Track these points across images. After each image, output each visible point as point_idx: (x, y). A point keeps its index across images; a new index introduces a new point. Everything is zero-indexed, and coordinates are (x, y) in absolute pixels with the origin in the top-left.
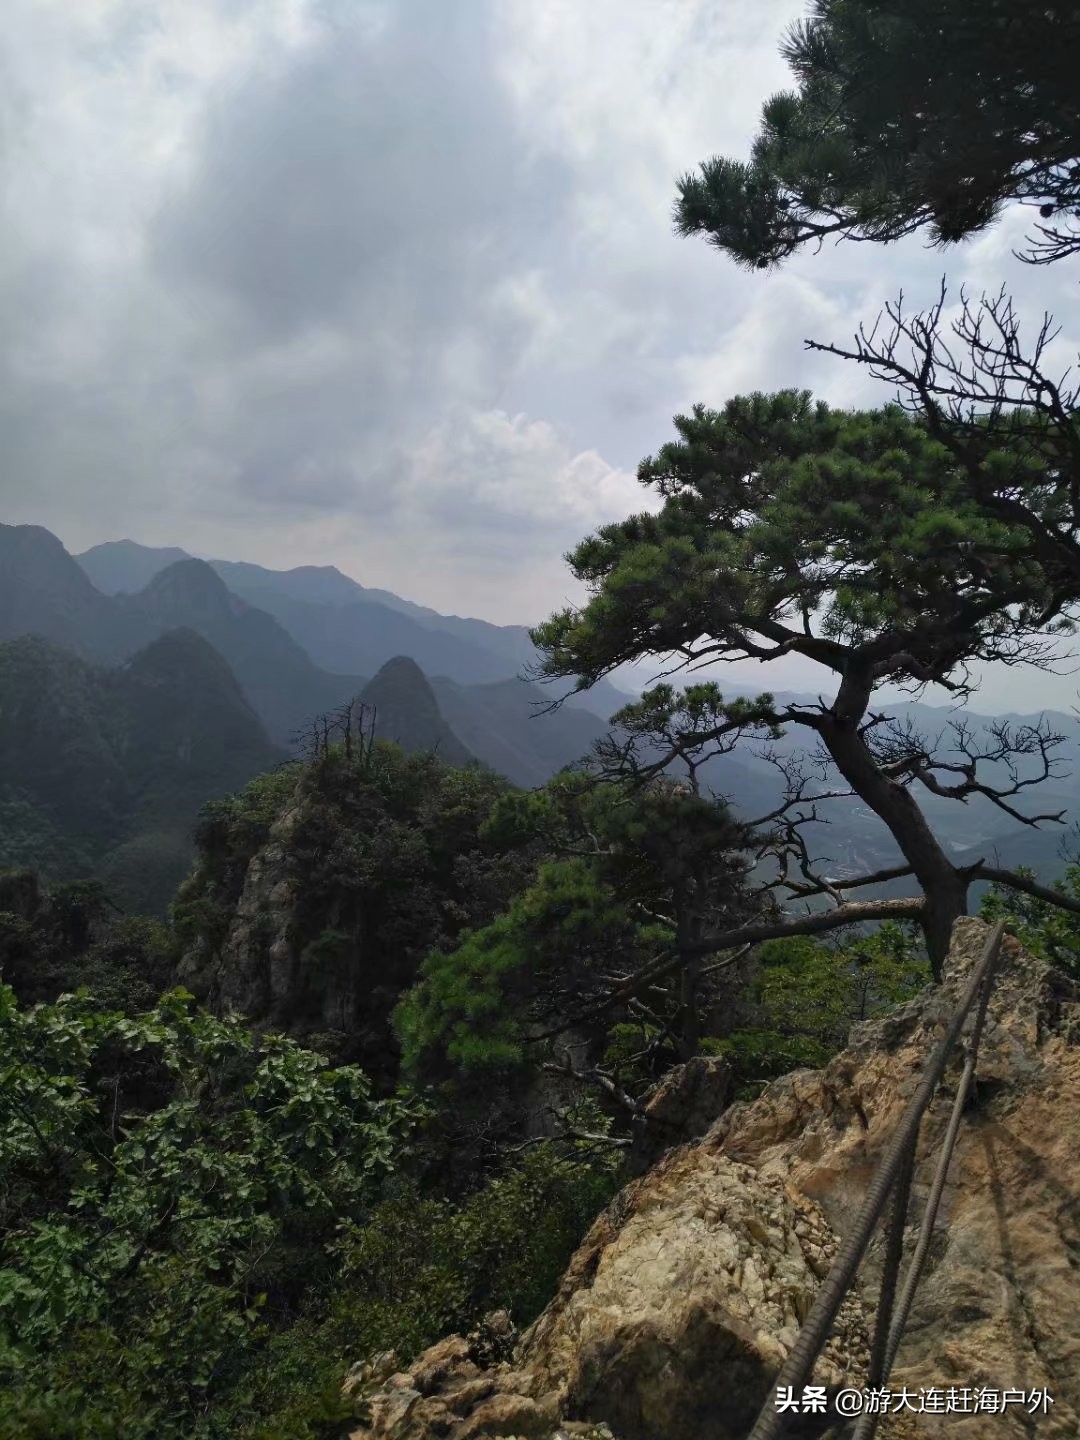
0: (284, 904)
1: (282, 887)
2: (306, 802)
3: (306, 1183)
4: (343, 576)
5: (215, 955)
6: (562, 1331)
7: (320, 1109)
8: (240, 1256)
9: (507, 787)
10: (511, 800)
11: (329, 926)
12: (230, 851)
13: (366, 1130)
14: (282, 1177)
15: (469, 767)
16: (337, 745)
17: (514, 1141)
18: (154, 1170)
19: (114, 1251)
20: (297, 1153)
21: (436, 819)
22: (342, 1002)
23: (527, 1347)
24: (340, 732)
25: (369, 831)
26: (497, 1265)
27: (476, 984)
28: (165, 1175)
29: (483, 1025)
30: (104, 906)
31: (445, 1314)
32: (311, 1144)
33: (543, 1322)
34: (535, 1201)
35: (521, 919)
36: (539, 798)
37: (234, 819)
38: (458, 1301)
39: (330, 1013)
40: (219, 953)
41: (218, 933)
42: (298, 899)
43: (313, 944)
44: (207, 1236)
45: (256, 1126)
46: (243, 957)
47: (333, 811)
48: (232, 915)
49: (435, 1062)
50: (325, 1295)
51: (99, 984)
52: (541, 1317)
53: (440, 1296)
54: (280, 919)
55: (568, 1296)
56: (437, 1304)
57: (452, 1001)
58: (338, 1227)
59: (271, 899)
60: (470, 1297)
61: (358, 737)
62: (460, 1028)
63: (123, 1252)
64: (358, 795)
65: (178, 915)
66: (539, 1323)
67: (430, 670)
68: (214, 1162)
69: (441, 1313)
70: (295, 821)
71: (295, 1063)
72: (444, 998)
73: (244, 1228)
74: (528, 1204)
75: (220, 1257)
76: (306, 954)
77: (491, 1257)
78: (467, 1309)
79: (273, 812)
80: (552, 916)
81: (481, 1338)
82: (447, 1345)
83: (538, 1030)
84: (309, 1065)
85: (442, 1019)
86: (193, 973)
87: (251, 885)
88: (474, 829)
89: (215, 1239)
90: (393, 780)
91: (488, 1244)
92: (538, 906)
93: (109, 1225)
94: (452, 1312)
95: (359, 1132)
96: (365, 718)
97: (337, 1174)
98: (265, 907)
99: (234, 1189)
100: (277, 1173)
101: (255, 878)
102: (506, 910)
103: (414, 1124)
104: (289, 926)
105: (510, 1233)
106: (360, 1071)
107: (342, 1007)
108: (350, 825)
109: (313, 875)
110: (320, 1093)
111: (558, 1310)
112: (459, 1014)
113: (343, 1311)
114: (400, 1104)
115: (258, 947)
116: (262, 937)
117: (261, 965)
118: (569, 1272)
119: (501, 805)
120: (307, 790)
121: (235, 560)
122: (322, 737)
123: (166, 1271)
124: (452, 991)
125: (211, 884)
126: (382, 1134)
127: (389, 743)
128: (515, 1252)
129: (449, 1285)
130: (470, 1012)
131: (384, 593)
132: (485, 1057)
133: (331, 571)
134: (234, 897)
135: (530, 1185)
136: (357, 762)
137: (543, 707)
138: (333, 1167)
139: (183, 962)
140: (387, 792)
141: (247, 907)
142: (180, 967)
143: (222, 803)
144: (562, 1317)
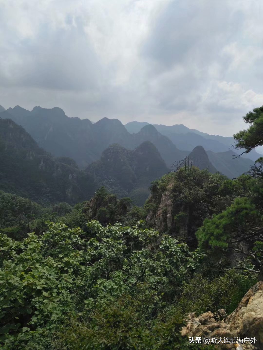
0: (170, 205)
1: (169, 201)
2: (175, 181)
3: (174, 270)
4: (185, 126)
5: (154, 216)
6: (238, 316)
7: (177, 253)
8: (159, 285)
9: (226, 179)
10: (227, 182)
11: (181, 211)
12: (158, 192)
13: (188, 259)
14: (168, 268)
15: (216, 174)
16: (183, 168)
17: (227, 268)
18: (140, 263)
19: (132, 280)
20: (171, 263)
21: (207, 187)
22: (184, 230)
23: (229, 319)
24: (184, 165)
25: (191, 189)
26: (221, 297)
27: (217, 227)
28: (143, 265)
29: (218, 237)
30: (130, 203)
31: (208, 306)
32: (175, 261)
33: (234, 314)
34: (231, 282)
35: (230, 212)
36: (235, 181)
37: (158, 185)
38: (211, 304)
39: (181, 232)
40: (155, 216)
41: (155, 211)
42: (173, 204)
43: (177, 215)
44: (152, 280)
45: (162, 256)
46: (161, 217)
47: (182, 184)
48: (158, 207)
49: (206, 246)
50: (179, 298)
51: (129, 221)
52: (233, 312)
53: (206, 302)
54: (169, 209)
55: (240, 308)
56: (205, 304)
57: (210, 231)
58: (182, 283)
59: (167, 204)
60: (214, 303)
61: (188, 166)
62: (212, 238)
63: (134, 281)
64: (188, 180)
65: (146, 206)
66: (233, 314)
67: (206, 149)
68: (153, 263)
69: (206, 306)
70: (173, 186)
71: (171, 241)
72: (209, 230)
73: (160, 279)
74: (229, 283)
75: (155, 285)
76: (175, 218)
77: (219, 295)
78: (213, 306)
79: (167, 184)
80: (238, 211)
81: (217, 314)
82: (208, 313)
83: (233, 240)
84: (174, 242)
85: (208, 235)
86: (149, 220)
87: (162, 200)
88: (218, 189)
89: (153, 281)
90: (197, 177)
91: (218, 291)
92: (234, 209)
93: (131, 274)
94: (209, 306)
95: (186, 259)
96: (190, 161)
97: (181, 269)
98: (166, 206)
99: (157, 269)
100: (167, 267)
101: (163, 199)
102: (225, 209)
103: (200, 258)
104: (171, 210)
105: (224, 289)
106: (187, 245)
107: (184, 231)
108: (186, 187)
109: (177, 199)
110: (177, 249)
111: (237, 311)
112: (212, 234)
113: (182, 301)
114: (196, 253)
115: (164, 215)
116: (165, 213)
117: (165, 220)
118: (241, 302)
119: (225, 183)
120: (176, 179)
121: (159, 124)
122: (179, 166)
123: (143, 286)
124: (211, 228)
125: (153, 200)
126: (192, 260)
127: (196, 168)
128: (226, 294)
129: (208, 300)
130: (215, 233)
131: (195, 130)
132: (218, 245)
133: (182, 125)
134: (159, 203)
135: (230, 278)
136: (187, 172)
137: (236, 156)
138: (180, 267)
139: (147, 217)
140: (195, 179)
141: (162, 205)
142: (146, 218)
143: (156, 181)
144: (238, 313)
